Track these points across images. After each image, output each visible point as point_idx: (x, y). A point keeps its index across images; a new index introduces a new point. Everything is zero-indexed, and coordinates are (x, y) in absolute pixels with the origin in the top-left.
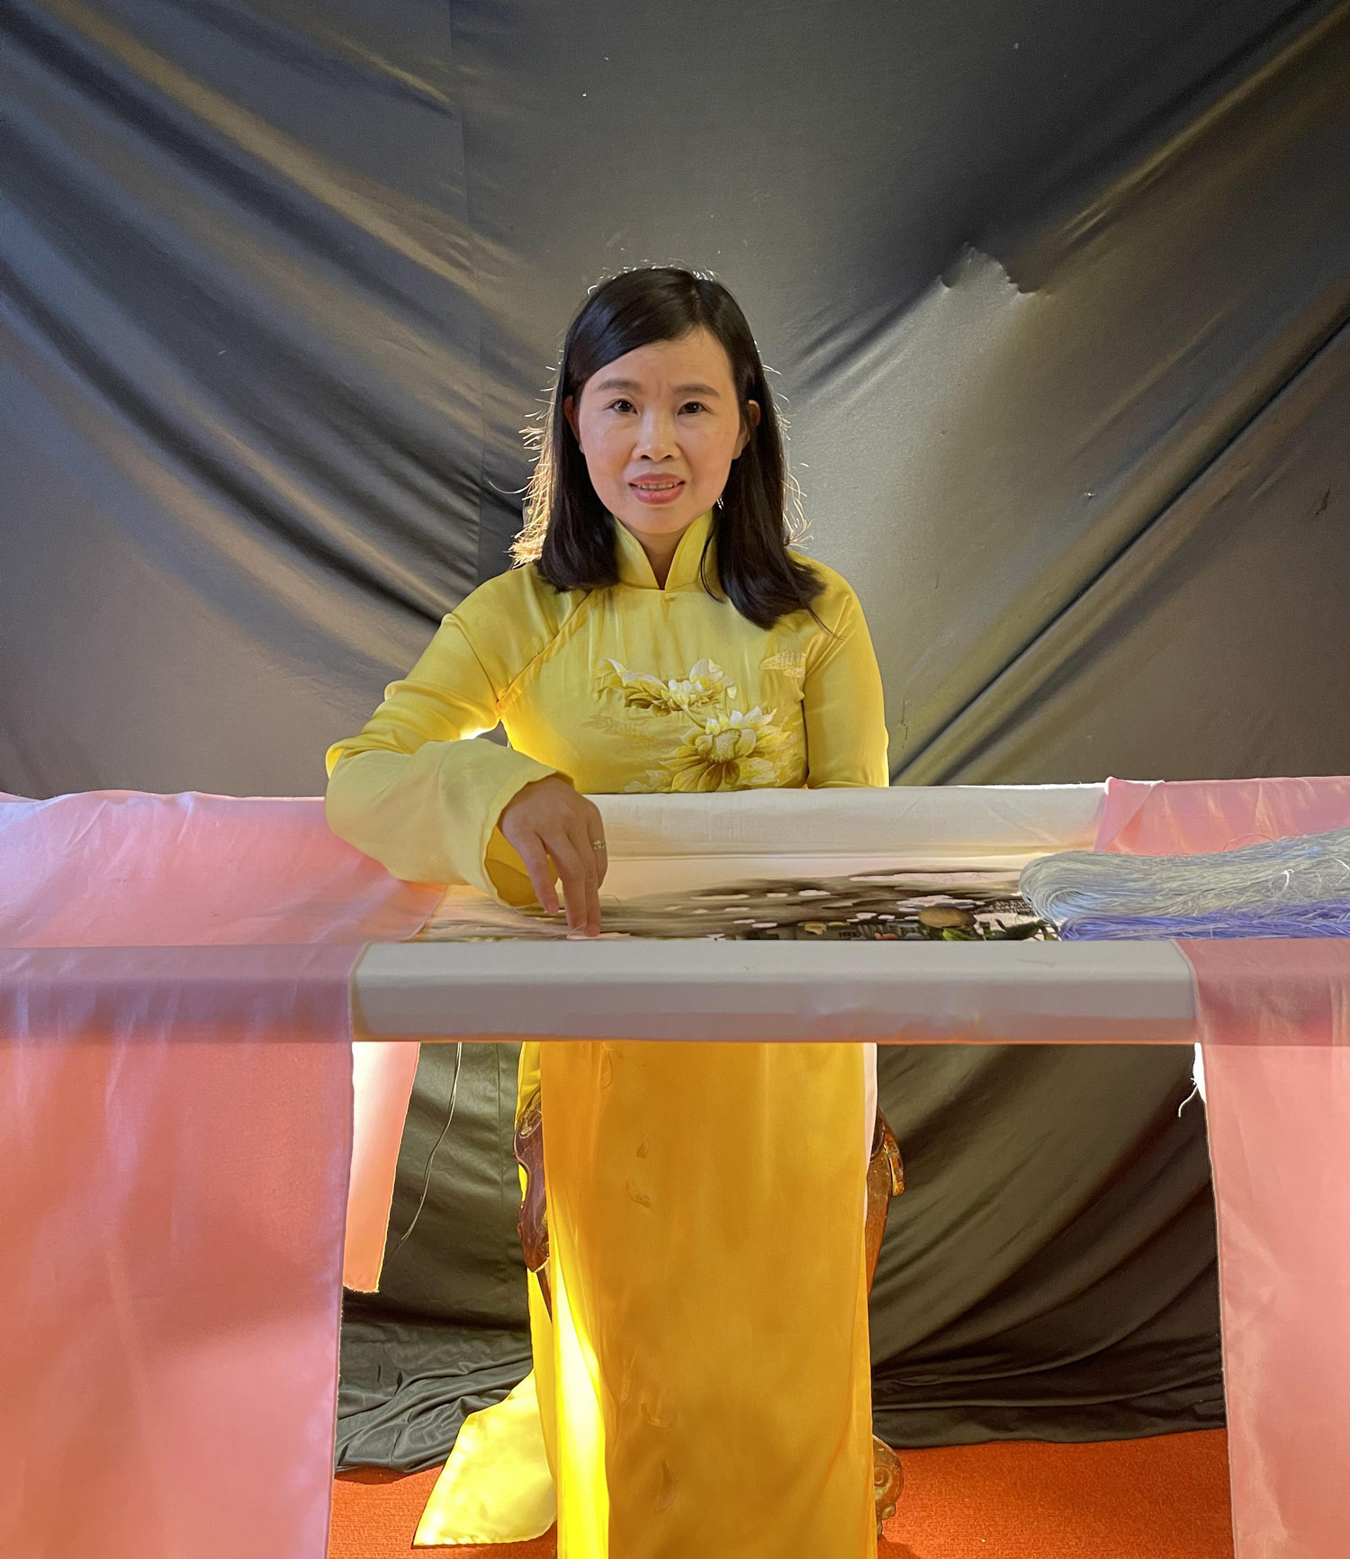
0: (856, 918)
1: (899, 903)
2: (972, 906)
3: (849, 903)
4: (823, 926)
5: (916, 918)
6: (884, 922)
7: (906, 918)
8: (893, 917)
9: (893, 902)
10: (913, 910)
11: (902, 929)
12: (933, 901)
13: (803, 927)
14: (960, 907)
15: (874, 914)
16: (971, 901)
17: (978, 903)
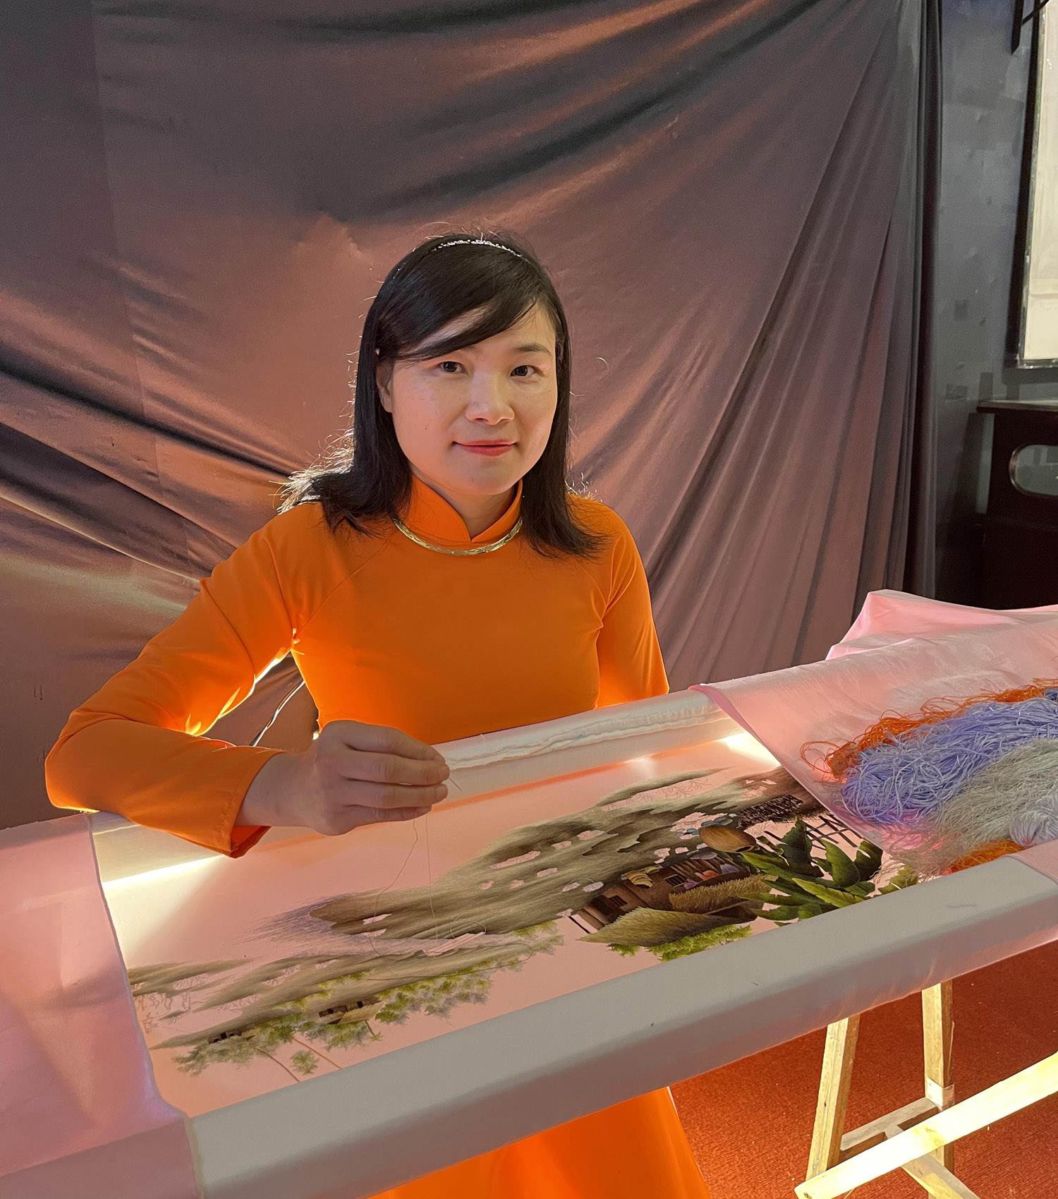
0: (658, 857)
1: (673, 829)
2: (731, 820)
4: (642, 875)
5: (704, 845)
8: (686, 850)
9: (667, 830)
10: (691, 836)
12: (696, 822)
14: (725, 824)
16: (724, 814)
17: (732, 815)
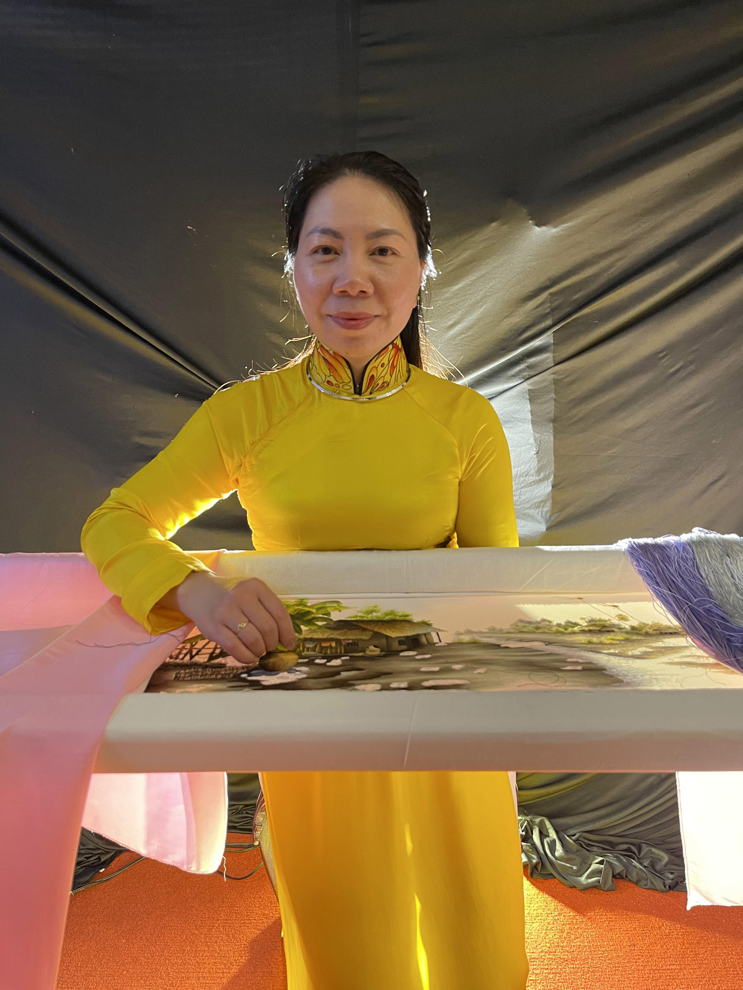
0: (343, 661)
1: (305, 676)
2: (252, 672)
3: (344, 675)
4: (368, 653)
5: (300, 661)
6: (323, 658)
7: (307, 660)
8: (317, 661)
9: (310, 676)
10: (298, 669)
11: (315, 651)
12: (278, 678)
13: (381, 651)
15: (328, 664)
16: (249, 678)
17: (244, 676)
